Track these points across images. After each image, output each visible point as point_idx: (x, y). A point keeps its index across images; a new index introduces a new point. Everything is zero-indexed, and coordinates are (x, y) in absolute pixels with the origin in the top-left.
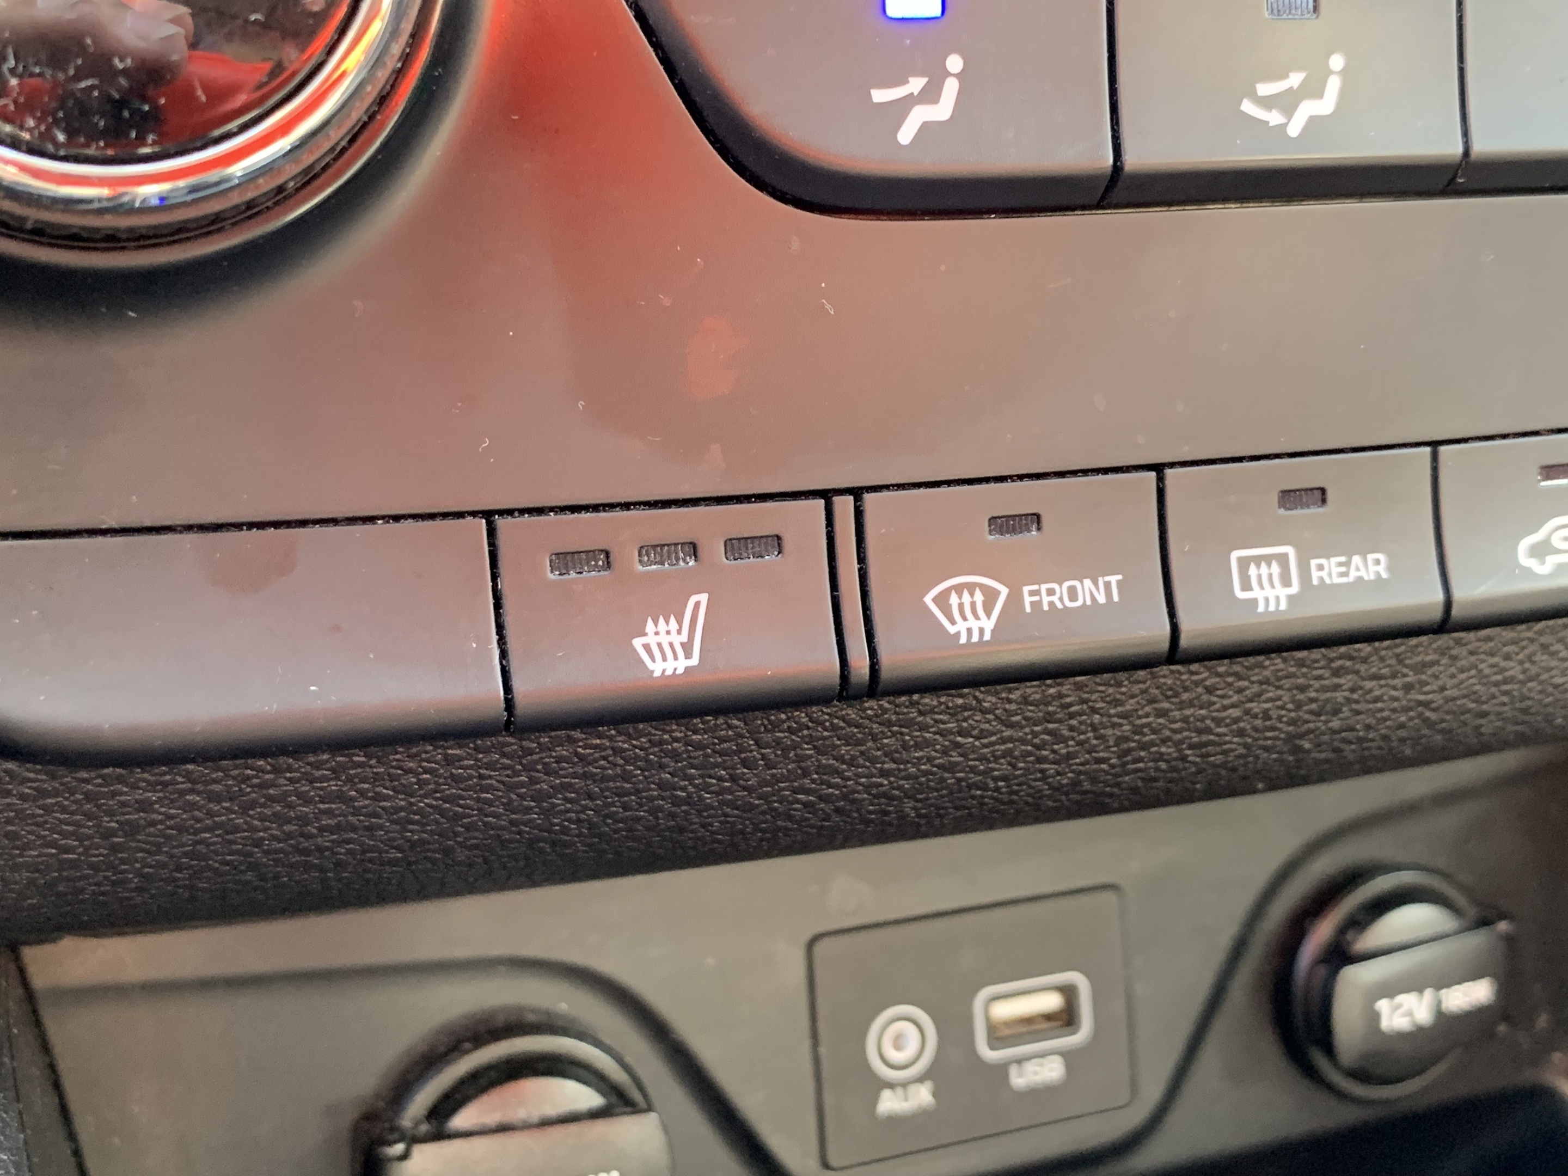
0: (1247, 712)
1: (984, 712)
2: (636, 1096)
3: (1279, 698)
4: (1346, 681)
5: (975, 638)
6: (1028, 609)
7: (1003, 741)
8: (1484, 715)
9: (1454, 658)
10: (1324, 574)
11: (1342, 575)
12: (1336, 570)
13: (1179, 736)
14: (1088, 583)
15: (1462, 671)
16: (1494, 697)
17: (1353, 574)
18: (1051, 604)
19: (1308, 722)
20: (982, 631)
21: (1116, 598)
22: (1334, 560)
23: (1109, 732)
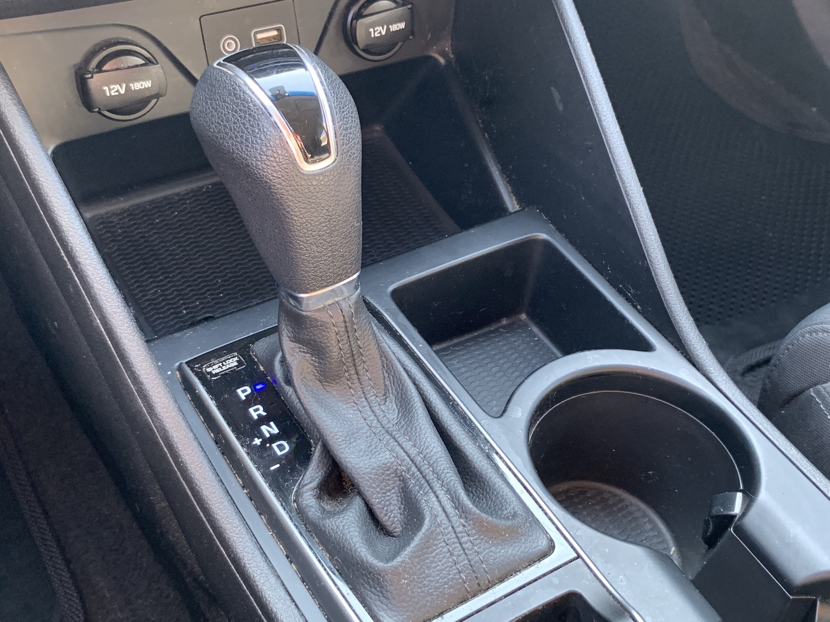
2: (155, 62)
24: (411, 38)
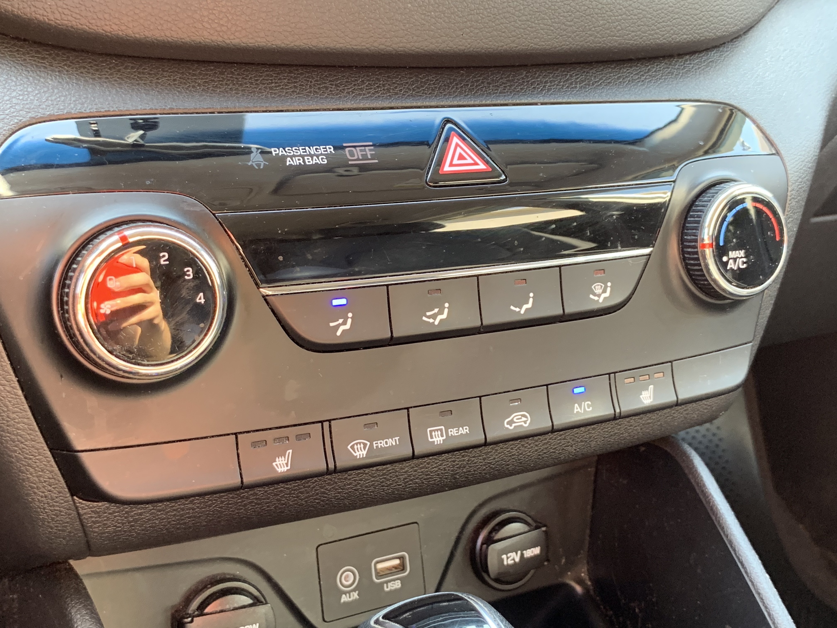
0: (439, 469)
1: (366, 474)
2: (263, 600)
3: (448, 464)
4: (466, 458)
5: (361, 457)
6: (375, 448)
7: (372, 481)
8: (508, 465)
9: (497, 450)
10: (452, 433)
11: (457, 433)
12: (455, 432)
13: (421, 477)
14: (390, 440)
15: (499, 453)
16: (510, 460)
17: (460, 432)
18: (381, 446)
19: (457, 470)
20: (363, 455)
21: (398, 443)
22: (455, 429)
23: (401, 477)
24: (546, 563)
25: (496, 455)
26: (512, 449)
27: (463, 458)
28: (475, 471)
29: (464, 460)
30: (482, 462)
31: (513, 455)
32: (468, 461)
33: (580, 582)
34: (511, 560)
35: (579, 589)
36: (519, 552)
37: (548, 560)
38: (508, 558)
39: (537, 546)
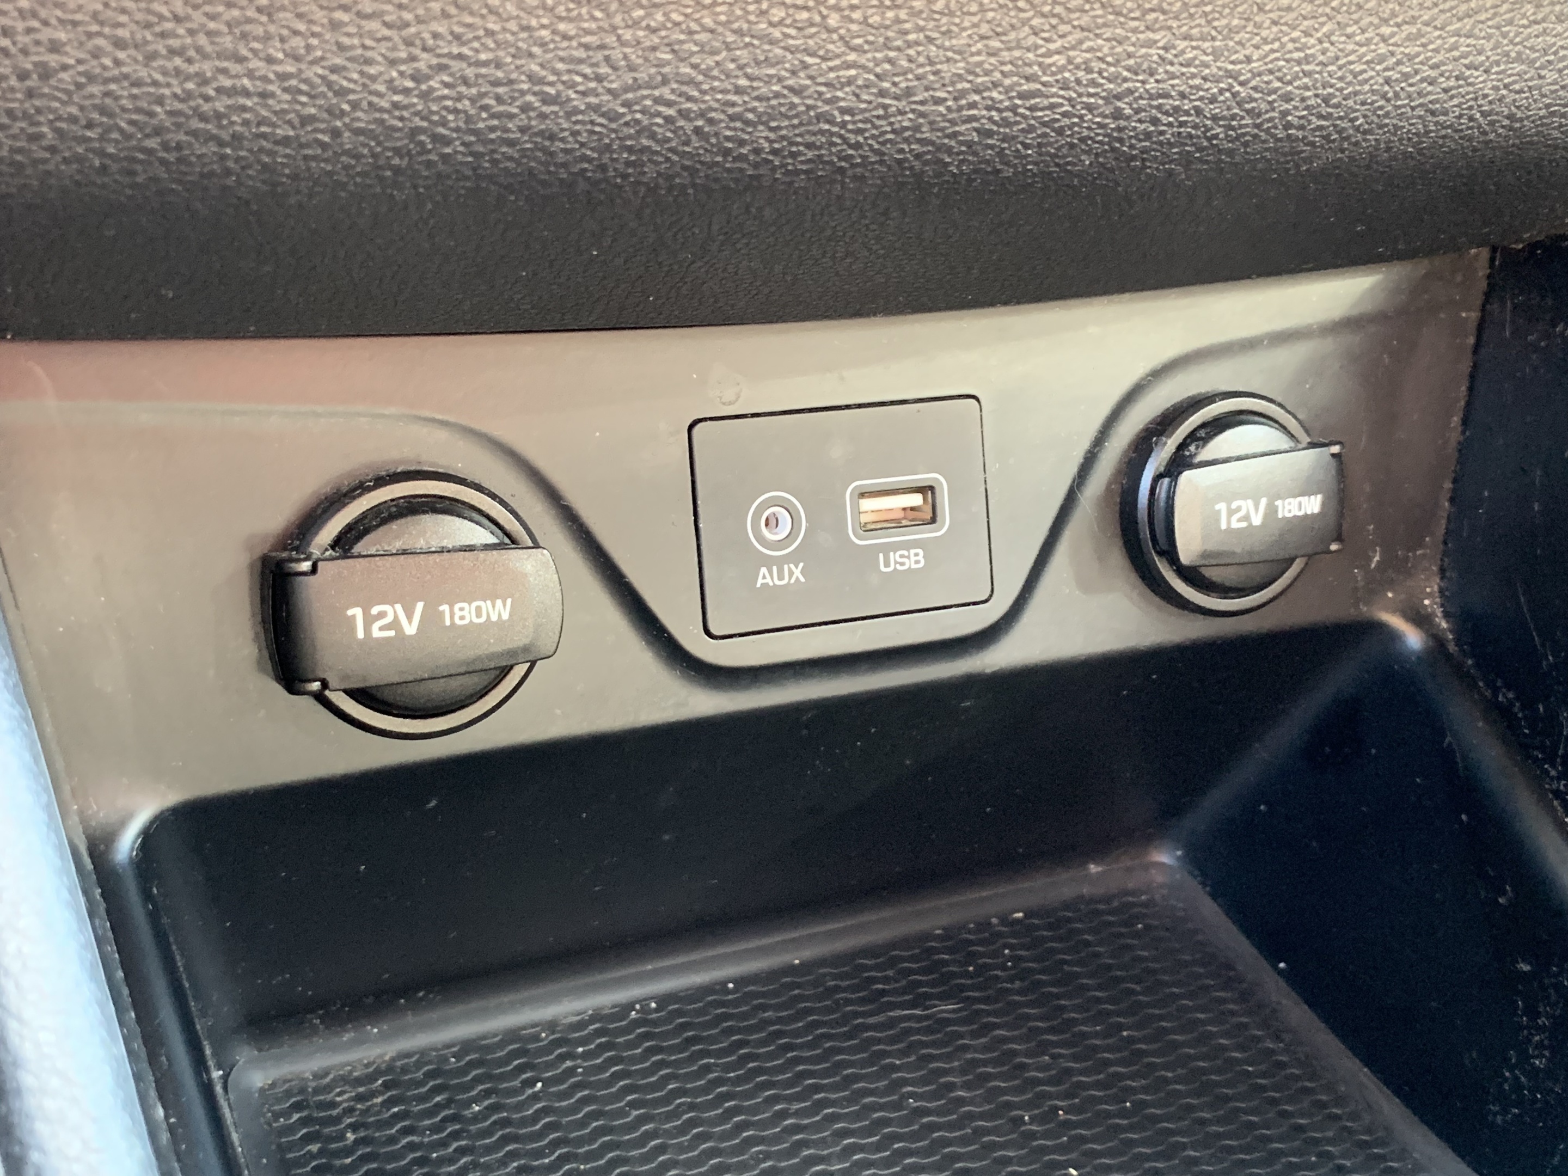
24: (1334, 546)
25: (1257, 47)
26: (1307, 34)
27: (1151, 35)
28: (1183, 96)
29: (1151, 44)
30: (1207, 66)
31: (1307, 61)
32: (1165, 49)
33: (1420, 619)
34: (1239, 520)
35: (1413, 639)
36: (1264, 502)
37: (1339, 538)
38: (1231, 513)
39: (1315, 493)
